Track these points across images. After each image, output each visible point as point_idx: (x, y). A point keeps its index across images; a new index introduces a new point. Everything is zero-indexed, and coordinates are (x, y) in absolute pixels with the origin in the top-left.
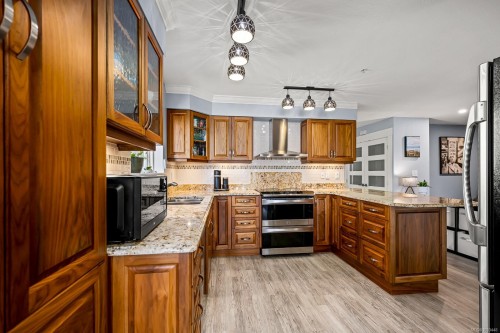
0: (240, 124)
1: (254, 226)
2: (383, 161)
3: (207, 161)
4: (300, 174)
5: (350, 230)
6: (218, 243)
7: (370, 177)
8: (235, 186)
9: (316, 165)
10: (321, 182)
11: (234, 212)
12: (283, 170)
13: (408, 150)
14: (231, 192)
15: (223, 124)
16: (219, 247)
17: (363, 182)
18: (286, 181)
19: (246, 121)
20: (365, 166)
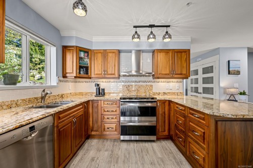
0: (110, 55)
1: (116, 120)
2: (212, 77)
3: (90, 78)
4: (152, 86)
5: (181, 128)
6: (92, 131)
7: (203, 88)
8: (110, 93)
9: (163, 80)
10: (167, 91)
11: (103, 111)
12: (141, 84)
13: (231, 69)
14: (107, 97)
15: (100, 55)
16: (93, 133)
17: (199, 91)
18: (142, 90)
19: (114, 53)
20: (200, 81)
